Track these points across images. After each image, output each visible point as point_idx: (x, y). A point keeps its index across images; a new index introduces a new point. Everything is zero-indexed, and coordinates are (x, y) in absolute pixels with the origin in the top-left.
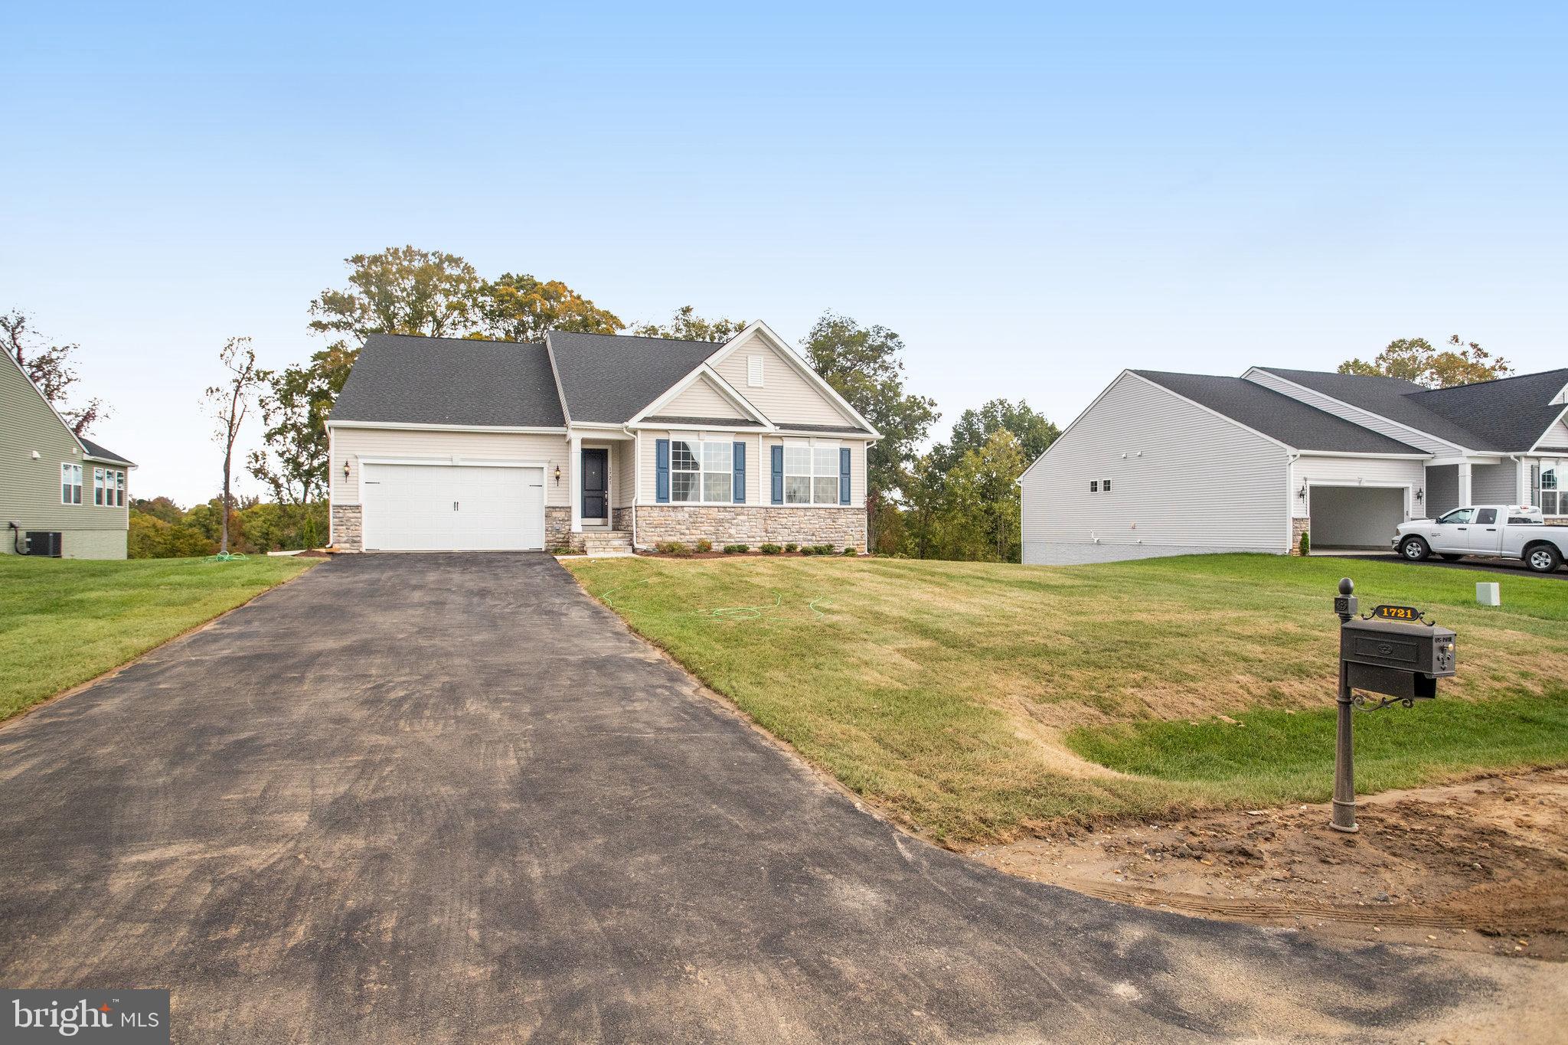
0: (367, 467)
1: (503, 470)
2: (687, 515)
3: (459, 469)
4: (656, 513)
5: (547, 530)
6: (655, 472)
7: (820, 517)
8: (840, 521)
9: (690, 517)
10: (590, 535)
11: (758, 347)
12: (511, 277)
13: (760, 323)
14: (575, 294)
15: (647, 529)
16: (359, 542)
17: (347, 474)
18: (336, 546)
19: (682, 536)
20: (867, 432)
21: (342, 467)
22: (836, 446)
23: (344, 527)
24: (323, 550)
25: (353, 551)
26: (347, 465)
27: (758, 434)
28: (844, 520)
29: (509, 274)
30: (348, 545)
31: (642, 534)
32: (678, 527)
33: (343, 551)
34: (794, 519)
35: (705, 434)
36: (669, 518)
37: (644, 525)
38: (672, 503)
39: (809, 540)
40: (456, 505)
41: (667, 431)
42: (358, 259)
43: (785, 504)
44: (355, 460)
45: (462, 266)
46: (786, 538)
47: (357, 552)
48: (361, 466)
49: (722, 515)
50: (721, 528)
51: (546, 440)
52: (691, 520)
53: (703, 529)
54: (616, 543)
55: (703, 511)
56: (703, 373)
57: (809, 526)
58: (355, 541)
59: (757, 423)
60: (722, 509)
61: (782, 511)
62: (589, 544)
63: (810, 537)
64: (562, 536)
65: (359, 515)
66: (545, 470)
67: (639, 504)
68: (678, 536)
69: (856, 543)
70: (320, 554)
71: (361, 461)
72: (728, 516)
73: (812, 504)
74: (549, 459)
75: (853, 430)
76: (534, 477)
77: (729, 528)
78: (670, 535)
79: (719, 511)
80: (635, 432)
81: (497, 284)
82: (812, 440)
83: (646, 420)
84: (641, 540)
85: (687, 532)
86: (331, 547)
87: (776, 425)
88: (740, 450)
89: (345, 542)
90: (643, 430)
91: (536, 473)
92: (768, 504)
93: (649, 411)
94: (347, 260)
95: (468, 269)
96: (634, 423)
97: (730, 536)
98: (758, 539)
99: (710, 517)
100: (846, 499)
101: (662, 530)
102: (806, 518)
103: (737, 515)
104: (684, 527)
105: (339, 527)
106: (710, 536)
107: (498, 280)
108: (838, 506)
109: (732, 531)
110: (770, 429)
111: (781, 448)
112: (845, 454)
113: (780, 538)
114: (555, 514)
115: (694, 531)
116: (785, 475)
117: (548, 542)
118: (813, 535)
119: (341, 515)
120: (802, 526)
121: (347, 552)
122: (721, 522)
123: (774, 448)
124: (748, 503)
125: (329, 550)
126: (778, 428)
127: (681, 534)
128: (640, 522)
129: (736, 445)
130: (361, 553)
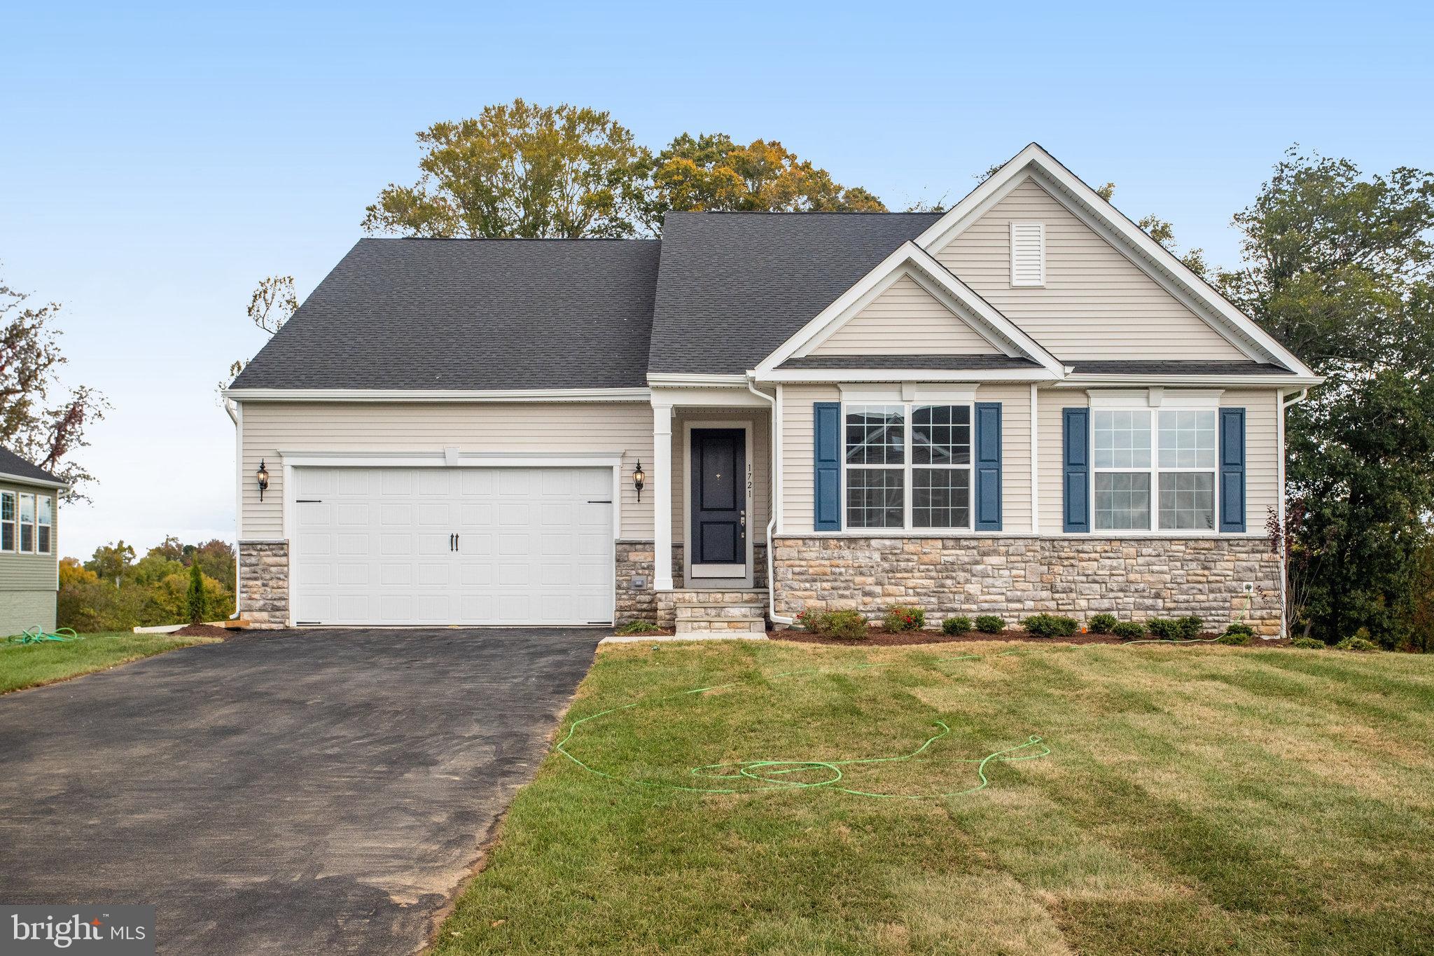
0: (300, 472)
1: (539, 473)
2: (877, 556)
3: (460, 474)
4: (813, 552)
5: (619, 587)
6: (811, 469)
7: (1172, 559)
8: (1220, 567)
9: (884, 559)
10: (687, 596)
11: (1033, 202)
12: (691, 142)
13: (1034, 149)
15: (796, 585)
16: (285, 609)
17: (263, 485)
18: (246, 616)
19: (868, 599)
20: (1285, 370)
21: (254, 474)
22: (1211, 405)
23: (259, 583)
24: (222, 624)
25: (274, 626)
26: (263, 469)
27: (1028, 384)
28: (1231, 565)
29: (685, 135)
30: (265, 615)
31: (784, 594)
32: (858, 579)
33: (257, 626)
34: (1115, 563)
35: (915, 387)
36: (841, 562)
37: (790, 576)
38: (846, 531)
39: (1148, 608)
40: (454, 540)
41: (835, 385)
42: (440, 131)
43: (1094, 532)
44: (277, 460)
46: (1094, 604)
47: (281, 627)
48: (288, 471)
49: (950, 555)
50: (949, 582)
51: (618, 413)
52: (886, 565)
53: (911, 583)
54: (736, 612)
55: (910, 547)
56: (908, 263)
57: (1148, 577)
58: (277, 607)
59: (1025, 361)
60: (951, 543)
61: (1086, 547)
62: (683, 614)
63: (1149, 602)
64: (647, 598)
65: (284, 560)
66: (616, 471)
67: (780, 532)
68: (860, 598)
69: (1258, 613)
70: (212, 632)
71: (288, 461)
72: (963, 556)
73: (1155, 531)
74: (621, 449)
75: (1250, 367)
76: (595, 486)
77: (967, 581)
78: (842, 596)
79: (944, 548)
80: (771, 388)
81: (665, 155)
82: (1153, 394)
83: (790, 363)
84: (783, 606)
85: (878, 589)
86: (238, 618)
87: (1065, 363)
89: (261, 610)
90: (787, 385)
91: (598, 480)
92: (1056, 531)
93: (797, 345)
94: (422, 135)
96: (765, 371)
97: (969, 598)
98: (1030, 604)
99: (926, 559)
100: (1234, 518)
101: (825, 585)
102: (1140, 560)
103: (984, 554)
104: (870, 580)
105: (251, 583)
106: (925, 599)
107: (669, 148)
108: (1215, 533)
109: (973, 588)
110: (1052, 371)
111: (1085, 413)
112: (1232, 422)
113: (1083, 603)
114: (633, 557)
115: (891, 589)
116: (1093, 470)
117: (620, 609)
118: (1157, 596)
119: (253, 560)
120: (1132, 577)
121: (264, 626)
122: (948, 569)
123: (1068, 414)
124: (1007, 531)
125: (230, 625)
126: (1069, 369)
127: (866, 594)
128: (781, 571)
129: (980, 408)
130: (287, 631)
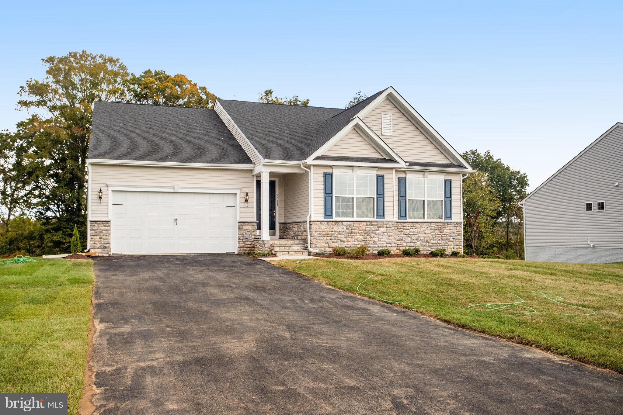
0: (114, 193)
1: (208, 195)
2: (345, 228)
3: (181, 195)
4: (324, 226)
5: (239, 239)
6: (323, 197)
7: (431, 229)
8: (445, 232)
9: (347, 229)
10: (275, 242)
11: (389, 107)
12: (151, 72)
13: (391, 88)
14: (193, 83)
15: (318, 238)
16: (109, 248)
17: (100, 198)
18: (92, 251)
19: (342, 243)
20: (465, 167)
21: (97, 193)
22: (441, 178)
23: (98, 237)
24: (84, 254)
25: (104, 255)
26: (101, 191)
27: (392, 169)
28: (448, 231)
29: (149, 70)
30: (100, 250)
31: (314, 241)
32: (339, 236)
33: (97, 254)
34: (414, 230)
35: (357, 168)
36: (333, 230)
37: (316, 235)
38: (335, 219)
39: (424, 246)
40: (176, 220)
41: (331, 167)
42: (51, 60)
43: (408, 220)
44: (106, 188)
45: (118, 65)
46: (408, 244)
47: (107, 255)
48: (110, 192)
49: (369, 227)
50: (368, 237)
51: (238, 173)
52: (348, 231)
53: (356, 237)
54: (295, 248)
55: (356, 225)
56: (357, 125)
57: (424, 235)
58: (105, 247)
59: (393, 161)
60: (368, 223)
61: (406, 225)
62: (276, 249)
63: (425, 244)
64: (250, 243)
65: (108, 228)
66: (238, 195)
67: (312, 219)
68: (339, 243)
69: (456, 247)
70: (82, 257)
71: (110, 188)
72: (373, 228)
73: (426, 220)
74: (240, 187)
75: (452, 166)
76: (230, 201)
77: (374, 237)
78: (334, 242)
79: (367, 225)
80: (309, 167)
81: (141, 76)
82: (426, 174)
83: (317, 158)
84: (314, 246)
85: (345, 240)
86: (89, 251)
87: (406, 162)
88: (380, 180)
89: (99, 248)
90: (315, 166)
91: (231, 198)
92: (396, 219)
93: (320, 152)
94: (43, 60)
95: (123, 67)
96: (310, 160)
97: (375, 243)
98: (394, 245)
99: (361, 229)
100: (449, 215)
101: (328, 238)
102: (422, 229)
103: (379, 227)
104: (343, 236)
105: (95, 237)
106: (361, 243)
107: (142, 74)
108: (443, 221)
109: (376, 239)
110: (402, 165)
111: (405, 179)
112: (448, 184)
113: (405, 244)
114: (245, 227)
115: (350, 239)
116: (408, 198)
117: (240, 247)
118: (427, 242)
119: (96, 228)
120: (420, 235)
121: (100, 255)
122: (368, 232)
123: (400, 179)
124: (387, 219)
125: (88, 254)
126: (408, 164)
127: (341, 241)
128: (313, 233)
129: (378, 177)
130: (109, 256)
